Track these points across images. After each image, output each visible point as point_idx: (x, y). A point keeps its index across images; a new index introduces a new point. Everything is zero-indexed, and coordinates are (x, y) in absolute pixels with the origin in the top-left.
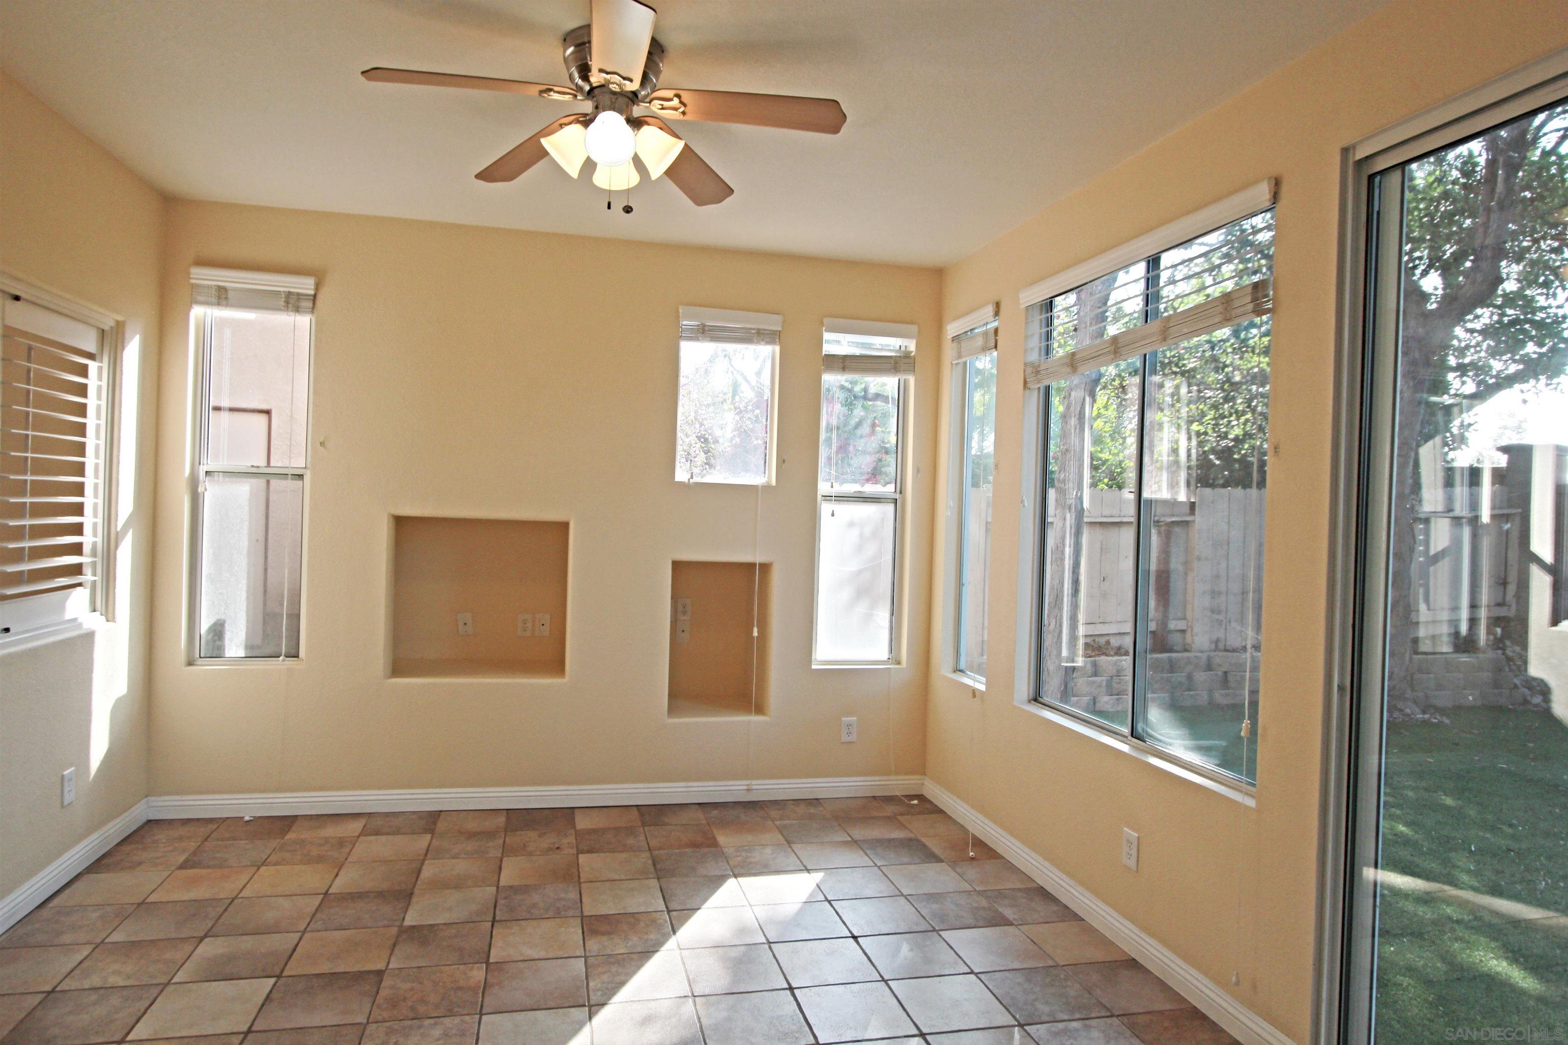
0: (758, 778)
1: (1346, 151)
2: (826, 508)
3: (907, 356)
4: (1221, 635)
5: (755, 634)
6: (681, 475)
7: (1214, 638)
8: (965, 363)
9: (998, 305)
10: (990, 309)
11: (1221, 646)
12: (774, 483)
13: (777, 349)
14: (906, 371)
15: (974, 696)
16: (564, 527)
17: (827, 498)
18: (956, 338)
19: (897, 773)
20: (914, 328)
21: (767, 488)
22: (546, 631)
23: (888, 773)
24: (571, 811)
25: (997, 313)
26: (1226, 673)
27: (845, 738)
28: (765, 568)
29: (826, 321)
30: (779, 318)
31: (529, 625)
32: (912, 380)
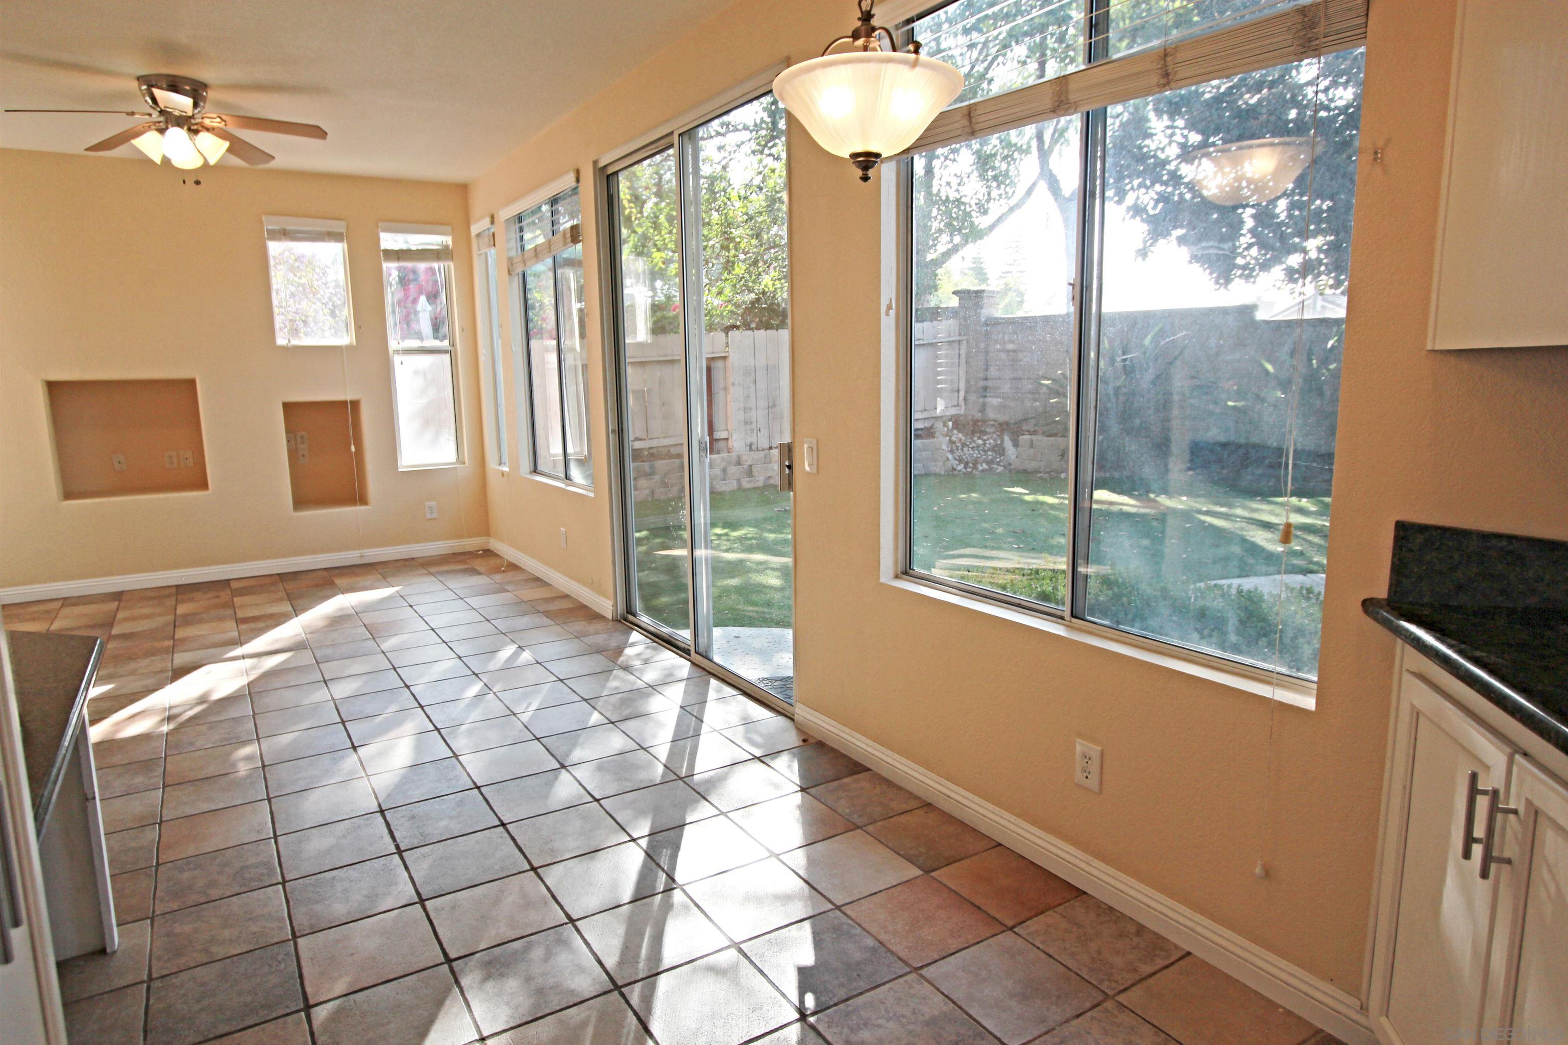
0: (368, 548)
1: (595, 163)
2: (397, 359)
3: (446, 247)
4: (754, 440)
5: (353, 449)
6: (281, 341)
7: (748, 442)
8: (486, 254)
9: (492, 217)
10: (487, 220)
11: (754, 447)
12: (355, 343)
13: (346, 245)
14: (446, 259)
15: (503, 475)
16: (192, 383)
17: (397, 352)
18: (478, 235)
19: (469, 537)
20: (449, 228)
21: (349, 348)
22: (190, 463)
23: (460, 536)
24: (228, 581)
25: (492, 222)
26: (750, 466)
27: (428, 516)
28: (355, 404)
29: (380, 224)
30: (344, 223)
31: (175, 460)
32: (452, 265)
